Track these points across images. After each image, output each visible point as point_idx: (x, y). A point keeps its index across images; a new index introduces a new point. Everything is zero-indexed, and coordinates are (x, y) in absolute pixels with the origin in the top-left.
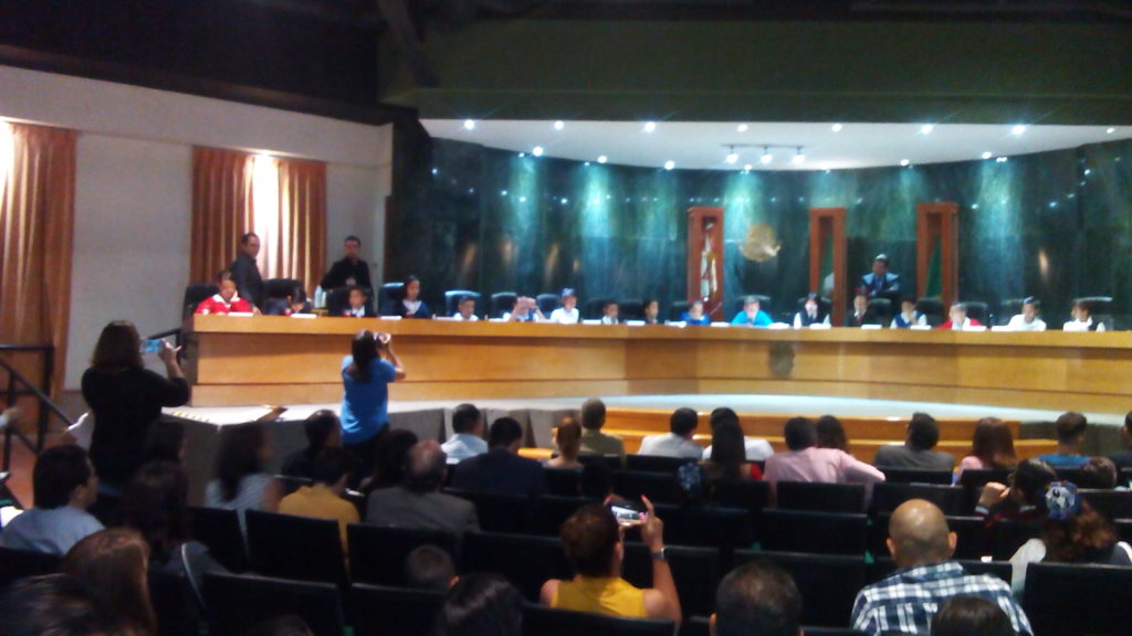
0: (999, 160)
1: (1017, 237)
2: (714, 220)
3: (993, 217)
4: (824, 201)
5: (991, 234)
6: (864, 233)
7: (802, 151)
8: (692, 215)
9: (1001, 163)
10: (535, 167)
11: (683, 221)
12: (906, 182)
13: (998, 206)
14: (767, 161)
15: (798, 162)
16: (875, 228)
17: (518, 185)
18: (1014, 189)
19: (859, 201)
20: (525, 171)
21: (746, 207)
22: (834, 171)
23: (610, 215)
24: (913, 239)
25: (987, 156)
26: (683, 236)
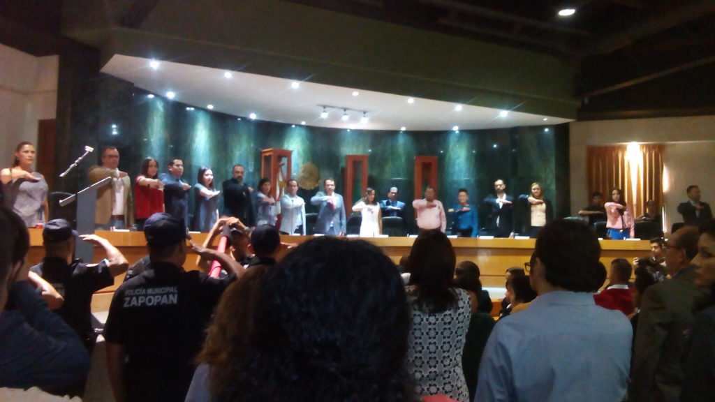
1: (473, 181)
3: (457, 168)
4: (348, 150)
5: (455, 178)
6: (375, 173)
7: (367, 114)
8: (268, 154)
10: (165, 109)
11: (258, 157)
13: (460, 160)
16: (382, 170)
17: (153, 119)
18: (470, 149)
19: (370, 151)
20: (158, 110)
21: (298, 151)
22: (355, 131)
23: (210, 150)
25: (456, 129)
26: (258, 169)
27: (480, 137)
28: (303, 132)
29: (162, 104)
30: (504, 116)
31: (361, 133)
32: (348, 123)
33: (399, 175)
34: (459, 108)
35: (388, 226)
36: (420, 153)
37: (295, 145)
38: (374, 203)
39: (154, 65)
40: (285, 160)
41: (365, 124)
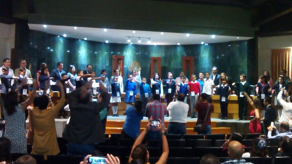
0: (206, 44)
2: (121, 59)
3: (204, 61)
4: (154, 55)
5: (203, 66)
6: (167, 65)
7: (150, 39)
8: (114, 58)
9: (206, 46)
10: (64, 41)
11: (111, 60)
12: (179, 49)
13: (206, 58)
14: (139, 42)
15: (149, 43)
16: (170, 64)
17: (58, 46)
20: (60, 42)
21: (130, 57)
22: (157, 46)
23: (87, 57)
24: (181, 67)
25: (202, 43)
26: (111, 64)
27: (215, 47)
28: (133, 47)
29: (62, 39)
30: (214, 37)
37: (128, 54)
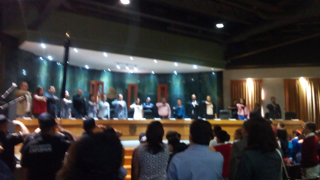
1: (182, 94)
3: (176, 89)
4: (129, 81)
5: (175, 93)
6: (141, 91)
10: (47, 64)
11: (89, 85)
12: (152, 78)
13: (177, 86)
16: (144, 90)
18: (182, 81)
19: (139, 81)
20: (44, 64)
21: (107, 84)
25: (175, 73)
26: (89, 89)
27: (186, 76)
28: (109, 74)
30: (195, 67)
31: (134, 75)
32: (129, 70)
33: (151, 92)
34: (176, 64)
35: (146, 115)
36: (160, 82)
37: (106, 80)
38: (140, 104)
39: (43, 46)
40: (101, 86)
41: (136, 70)
